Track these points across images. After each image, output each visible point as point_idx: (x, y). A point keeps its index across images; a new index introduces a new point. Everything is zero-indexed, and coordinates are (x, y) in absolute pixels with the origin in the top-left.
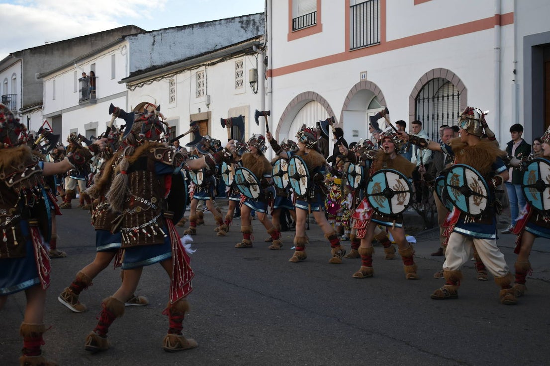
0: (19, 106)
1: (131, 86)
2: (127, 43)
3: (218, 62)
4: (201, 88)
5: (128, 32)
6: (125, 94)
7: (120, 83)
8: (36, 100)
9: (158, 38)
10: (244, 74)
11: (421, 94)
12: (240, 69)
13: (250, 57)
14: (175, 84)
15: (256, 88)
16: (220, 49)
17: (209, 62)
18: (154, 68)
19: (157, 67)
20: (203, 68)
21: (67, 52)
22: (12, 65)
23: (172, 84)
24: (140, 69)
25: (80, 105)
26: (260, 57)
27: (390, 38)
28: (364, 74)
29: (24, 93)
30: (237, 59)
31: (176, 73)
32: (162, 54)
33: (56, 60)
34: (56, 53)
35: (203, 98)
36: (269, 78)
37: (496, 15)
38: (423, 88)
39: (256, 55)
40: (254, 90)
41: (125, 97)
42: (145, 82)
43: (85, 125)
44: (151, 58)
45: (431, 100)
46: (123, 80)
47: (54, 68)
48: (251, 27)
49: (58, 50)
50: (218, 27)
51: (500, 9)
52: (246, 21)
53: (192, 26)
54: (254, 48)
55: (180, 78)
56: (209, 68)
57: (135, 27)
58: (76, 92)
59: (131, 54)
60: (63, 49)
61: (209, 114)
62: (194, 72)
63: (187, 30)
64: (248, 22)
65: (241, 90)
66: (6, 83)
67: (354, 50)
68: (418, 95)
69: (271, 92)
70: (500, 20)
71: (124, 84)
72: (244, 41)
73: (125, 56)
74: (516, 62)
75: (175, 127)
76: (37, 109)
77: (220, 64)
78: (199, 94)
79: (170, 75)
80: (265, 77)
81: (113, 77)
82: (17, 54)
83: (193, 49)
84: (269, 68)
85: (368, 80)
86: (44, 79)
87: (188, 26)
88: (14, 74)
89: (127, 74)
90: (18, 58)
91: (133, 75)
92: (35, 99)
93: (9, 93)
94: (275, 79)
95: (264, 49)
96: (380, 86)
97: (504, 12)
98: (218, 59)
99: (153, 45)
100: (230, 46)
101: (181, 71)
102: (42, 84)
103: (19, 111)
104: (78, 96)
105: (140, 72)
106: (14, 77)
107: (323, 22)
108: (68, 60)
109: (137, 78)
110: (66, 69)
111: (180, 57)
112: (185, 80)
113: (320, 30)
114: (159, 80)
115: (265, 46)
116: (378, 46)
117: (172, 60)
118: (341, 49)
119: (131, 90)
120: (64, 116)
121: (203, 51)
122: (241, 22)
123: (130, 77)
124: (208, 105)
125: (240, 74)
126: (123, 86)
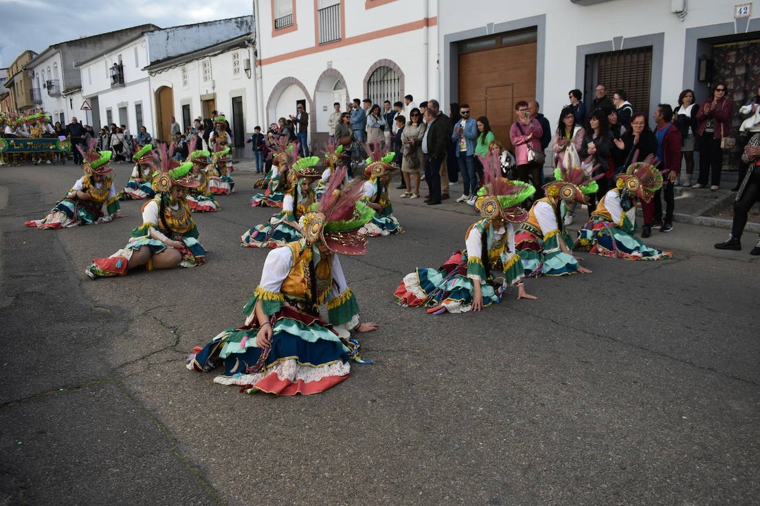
0: (62, 90)
1: (152, 73)
2: (146, 37)
3: (219, 54)
4: (208, 74)
5: (147, 29)
6: (148, 79)
7: (142, 70)
8: (77, 84)
9: (171, 34)
10: (240, 63)
11: (372, 78)
12: (236, 59)
13: (244, 49)
14: (187, 71)
15: (249, 74)
16: (220, 43)
17: (212, 54)
18: (169, 58)
19: (172, 57)
20: (208, 58)
21: (98, 45)
22: (53, 55)
23: (184, 71)
24: (158, 59)
25: (112, 88)
26: (251, 50)
27: (348, 35)
28: (330, 63)
29: (65, 78)
30: (233, 52)
31: (187, 62)
32: (175, 47)
33: (89, 51)
34: (89, 46)
35: (209, 83)
36: (259, 67)
37: (425, 18)
38: (373, 74)
39: (248, 48)
41: (147, 82)
42: (163, 70)
43: (118, 104)
44: (167, 50)
45: (379, 83)
46: (145, 68)
47: (89, 58)
48: (245, 26)
49: (90, 43)
50: (218, 25)
51: (428, 14)
52: (240, 22)
53: (198, 25)
54: (246, 42)
55: (190, 66)
56: (212, 58)
57: (153, 26)
58: (108, 77)
59: (150, 47)
60: (95, 43)
61: (214, 94)
62: (201, 61)
63: (194, 29)
64: (242, 23)
65: (238, 76)
66: (49, 71)
67: (322, 45)
68: (370, 80)
69: (261, 77)
70: (427, 22)
71: (147, 71)
72: (239, 37)
73: (145, 48)
74: (439, 55)
75: (189, 105)
76: (77, 92)
77: (220, 55)
78: (206, 79)
79: (182, 64)
80: (256, 66)
81: (137, 66)
82: (56, 46)
83: (199, 43)
84: (258, 58)
85: (333, 68)
86: (81, 67)
87: (195, 25)
88: (55, 63)
89: (148, 64)
90: (57, 50)
91: (152, 64)
92: (74, 83)
93: (53, 79)
94: (265, 67)
95: (254, 43)
96: (342, 73)
97: (430, 17)
98: (219, 52)
99: (168, 39)
100: (228, 41)
101: (191, 61)
102: (79, 71)
103: (62, 94)
104: (110, 80)
105: (158, 62)
106: (55, 65)
107: (298, 22)
108: (99, 52)
109: (156, 66)
110: (98, 59)
111: (190, 50)
112: (195, 68)
113: (296, 29)
114: (174, 68)
115: (255, 42)
116: (338, 42)
117: (184, 53)
118: (312, 44)
119: (152, 76)
120: (100, 98)
121: (208, 45)
122: (237, 22)
123: (150, 65)
124: (214, 87)
125: (237, 63)
126: (146, 73)
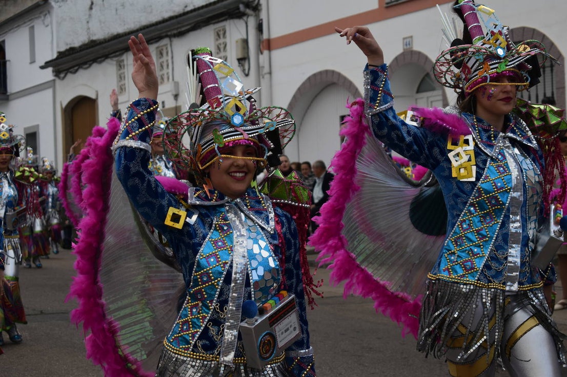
1: (60, 72)
2: (51, 6)
3: (188, 31)
4: (165, 71)
6: (51, 85)
7: (42, 68)
10: (228, 47)
12: (221, 41)
13: (237, 21)
14: (126, 67)
15: (246, 67)
16: (192, 11)
17: (175, 32)
18: (93, 44)
19: (98, 42)
20: (166, 41)
23: (120, 66)
24: (73, 46)
26: (251, 21)
28: (408, 40)
30: (216, 26)
32: (104, 23)
36: (266, 52)
39: (245, 18)
40: (244, 70)
41: (51, 90)
42: (80, 66)
44: (89, 29)
46: (47, 65)
56: (175, 40)
59: (58, 24)
61: (177, 109)
62: (153, 47)
69: (270, 73)
71: (50, 69)
73: (50, 26)
77: (191, 33)
79: (117, 53)
80: (260, 51)
81: (33, 61)
83: (151, 12)
84: (265, 36)
85: (415, 48)
89: (53, 55)
91: (61, 55)
94: (275, 53)
95: (256, 8)
98: (189, 27)
99: (91, 8)
105: (72, 51)
109: (68, 60)
114: (100, 62)
115: (258, 4)
119: (59, 78)
123: (57, 58)
124: (176, 96)
125: (222, 47)
126: (48, 74)
